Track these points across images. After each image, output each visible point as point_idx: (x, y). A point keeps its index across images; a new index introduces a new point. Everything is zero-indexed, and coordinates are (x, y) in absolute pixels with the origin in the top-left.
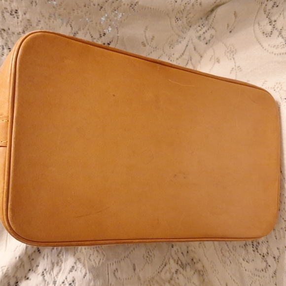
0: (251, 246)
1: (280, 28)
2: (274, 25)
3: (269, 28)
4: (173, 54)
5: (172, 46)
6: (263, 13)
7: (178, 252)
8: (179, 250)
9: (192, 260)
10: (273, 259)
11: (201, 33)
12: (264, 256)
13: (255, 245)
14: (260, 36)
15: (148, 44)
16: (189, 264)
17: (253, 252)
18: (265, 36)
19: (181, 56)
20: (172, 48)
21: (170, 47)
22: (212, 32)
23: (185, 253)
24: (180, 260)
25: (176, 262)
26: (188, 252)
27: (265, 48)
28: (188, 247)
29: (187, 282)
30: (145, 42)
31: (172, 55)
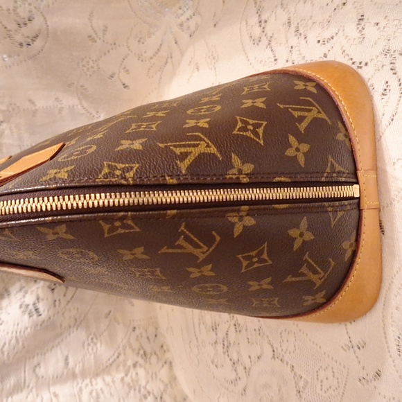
0: (222, 345)
1: (269, 34)
2: (264, 28)
3: (257, 31)
4: (145, 52)
5: (142, 40)
6: (253, 5)
7: (142, 337)
8: (144, 334)
9: (162, 347)
10: (244, 371)
11: (183, 18)
12: (234, 363)
13: (226, 346)
14: (247, 41)
15: (100, 39)
16: (155, 354)
17: (222, 354)
18: (252, 42)
19: (157, 53)
20: (143, 43)
21: (139, 41)
22: (197, 19)
23: (152, 338)
24: (142, 348)
25: (136, 352)
26: (156, 336)
27: (250, 61)
28: (156, 329)
29: (150, 380)
30: (94, 36)
31: (143, 53)
